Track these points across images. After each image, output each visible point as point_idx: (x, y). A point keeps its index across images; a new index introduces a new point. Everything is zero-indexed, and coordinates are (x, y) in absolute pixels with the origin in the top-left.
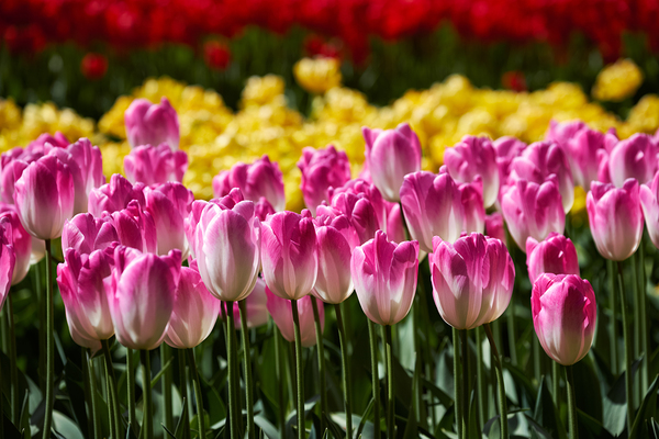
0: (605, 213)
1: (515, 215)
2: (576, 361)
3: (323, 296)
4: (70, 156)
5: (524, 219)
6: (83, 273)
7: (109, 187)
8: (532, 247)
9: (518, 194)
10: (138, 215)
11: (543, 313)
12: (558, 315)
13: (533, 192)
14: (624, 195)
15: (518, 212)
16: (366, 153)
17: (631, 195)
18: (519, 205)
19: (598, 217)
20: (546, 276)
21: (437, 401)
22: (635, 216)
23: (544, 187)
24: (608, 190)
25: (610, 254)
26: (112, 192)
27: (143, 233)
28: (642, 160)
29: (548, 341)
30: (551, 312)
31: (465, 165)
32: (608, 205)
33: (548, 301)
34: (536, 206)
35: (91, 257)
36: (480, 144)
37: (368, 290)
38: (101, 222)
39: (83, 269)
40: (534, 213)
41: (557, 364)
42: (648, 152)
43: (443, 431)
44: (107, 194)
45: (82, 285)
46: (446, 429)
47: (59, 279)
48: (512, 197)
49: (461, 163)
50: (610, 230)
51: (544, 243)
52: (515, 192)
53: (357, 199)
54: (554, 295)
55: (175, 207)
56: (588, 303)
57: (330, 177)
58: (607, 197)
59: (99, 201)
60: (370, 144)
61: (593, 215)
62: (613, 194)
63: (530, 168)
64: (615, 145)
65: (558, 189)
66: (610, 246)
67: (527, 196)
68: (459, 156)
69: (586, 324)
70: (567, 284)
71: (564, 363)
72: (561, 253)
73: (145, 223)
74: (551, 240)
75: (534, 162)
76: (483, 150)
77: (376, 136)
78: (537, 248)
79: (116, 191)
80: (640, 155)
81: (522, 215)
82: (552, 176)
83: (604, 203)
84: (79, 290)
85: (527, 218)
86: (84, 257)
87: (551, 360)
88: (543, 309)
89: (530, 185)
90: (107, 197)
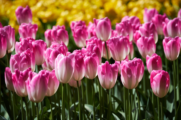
0: (169, 47)
1: (141, 47)
2: (164, 96)
3: (88, 77)
4: (5, 31)
5: (144, 48)
6: (20, 77)
7: (22, 43)
8: (148, 58)
9: (142, 40)
10: (30, 53)
11: (154, 82)
12: (159, 84)
13: (147, 40)
14: (175, 41)
15: (142, 46)
16: (95, 26)
17: (177, 41)
18: (142, 44)
19: (167, 48)
20: (155, 71)
21: (115, 101)
22: (178, 47)
23: (150, 38)
24: (170, 40)
25: (170, 59)
26: (23, 44)
27: (31, 58)
28: (177, 26)
29: (155, 91)
30: (157, 82)
31: (123, 30)
32: (170, 45)
33: (156, 79)
34: (147, 44)
35: (23, 72)
36: (127, 23)
37: (103, 79)
38: (22, 57)
39: (20, 76)
40: (147, 46)
41: (158, 97)
42: (178, 23)
43: (118, 111)
44: (21, 45)
45: (20, 80)
46: (119, 111)
47: (13, 78)
48: (140, 41)
49: (121, 29)
50: (171, 52)
51: (152, 58)
52: (141, 40)
53: (94, 46)
54: (158, 77)
55: (41, 48)
56: (168, 80)
57: (82, 32)
58: (170, 42)
59: (19, 47)
60: (96, 24)
61: (165, 47)
62: (172, 41)
63: (145, 30)
64: (168, 22)
65: (154, 38)
66: (170, 57)
67: (145, 41)
68: (121, 27)
69: (167, 86)
70: (162, 74)
71: (160, 97)
72: (157, 61)
73: (32, 56)
74: (154, 56)
75: (146, 28)
76: (128, 24)
77: (98, 22)
78: (150, 59)
79: (24, 44)
80: (176, 25)
81: (143, 47)
82: (152, 34)
83: (169, 44)
84: (19, 82)
85: (145, 48)
86: (21, 72)
87: (157, 97)
88: (154, 81)
89: (146, 38)
90: (21, 46)
